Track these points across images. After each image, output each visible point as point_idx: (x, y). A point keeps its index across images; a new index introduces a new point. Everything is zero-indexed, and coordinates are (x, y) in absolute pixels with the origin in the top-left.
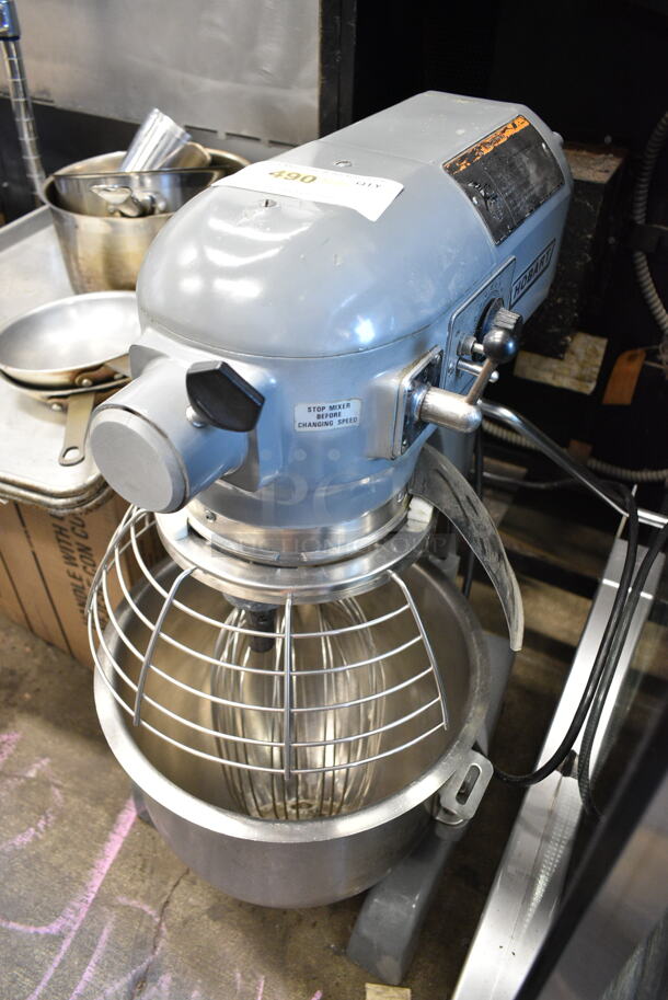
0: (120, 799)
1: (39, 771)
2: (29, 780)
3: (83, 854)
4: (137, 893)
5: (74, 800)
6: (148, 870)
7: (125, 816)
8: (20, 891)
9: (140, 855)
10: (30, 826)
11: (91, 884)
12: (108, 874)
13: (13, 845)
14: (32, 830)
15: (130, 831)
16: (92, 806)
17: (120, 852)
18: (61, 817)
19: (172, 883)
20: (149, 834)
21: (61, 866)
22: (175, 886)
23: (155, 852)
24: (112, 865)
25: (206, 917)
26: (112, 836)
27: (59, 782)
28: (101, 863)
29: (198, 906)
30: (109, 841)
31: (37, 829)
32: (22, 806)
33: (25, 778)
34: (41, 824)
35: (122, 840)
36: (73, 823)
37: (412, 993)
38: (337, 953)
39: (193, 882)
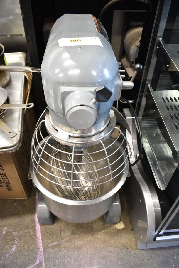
0: (33, 224)
1: (5, 231)
2: (5, 235)
3: (33, 242)
4: (52, 241)
5: (21, 232)
6: (51, 235)
7: (37, 227)
8: (22, 260)
9: (47, 233)
10: (13, 245)
11: (40, 247)
12: (42, 242)
13: (12, 252)
14: (15, 245)
15: (41, 230)
16: (27, 230)
17: (42, 236)
18: (20, 238)
19: (59, 234)
20: (46, 227)
21: (29, 248)
22: (60, 234)
23: (50, 230)
24: (42, 240)
25: (72, 236)
26: (37, 233)
27: (13, 230)
28: (39, 241)
29: (69, 235)
30: (37, 235)
31: (16, 244)
32: (7, 242)
33: (3, 235)
34: (16, 242)
35: (40, 233)
36: (24, 237)
37: (123, 222)
38: (104, 224)
39: (64, 231)
